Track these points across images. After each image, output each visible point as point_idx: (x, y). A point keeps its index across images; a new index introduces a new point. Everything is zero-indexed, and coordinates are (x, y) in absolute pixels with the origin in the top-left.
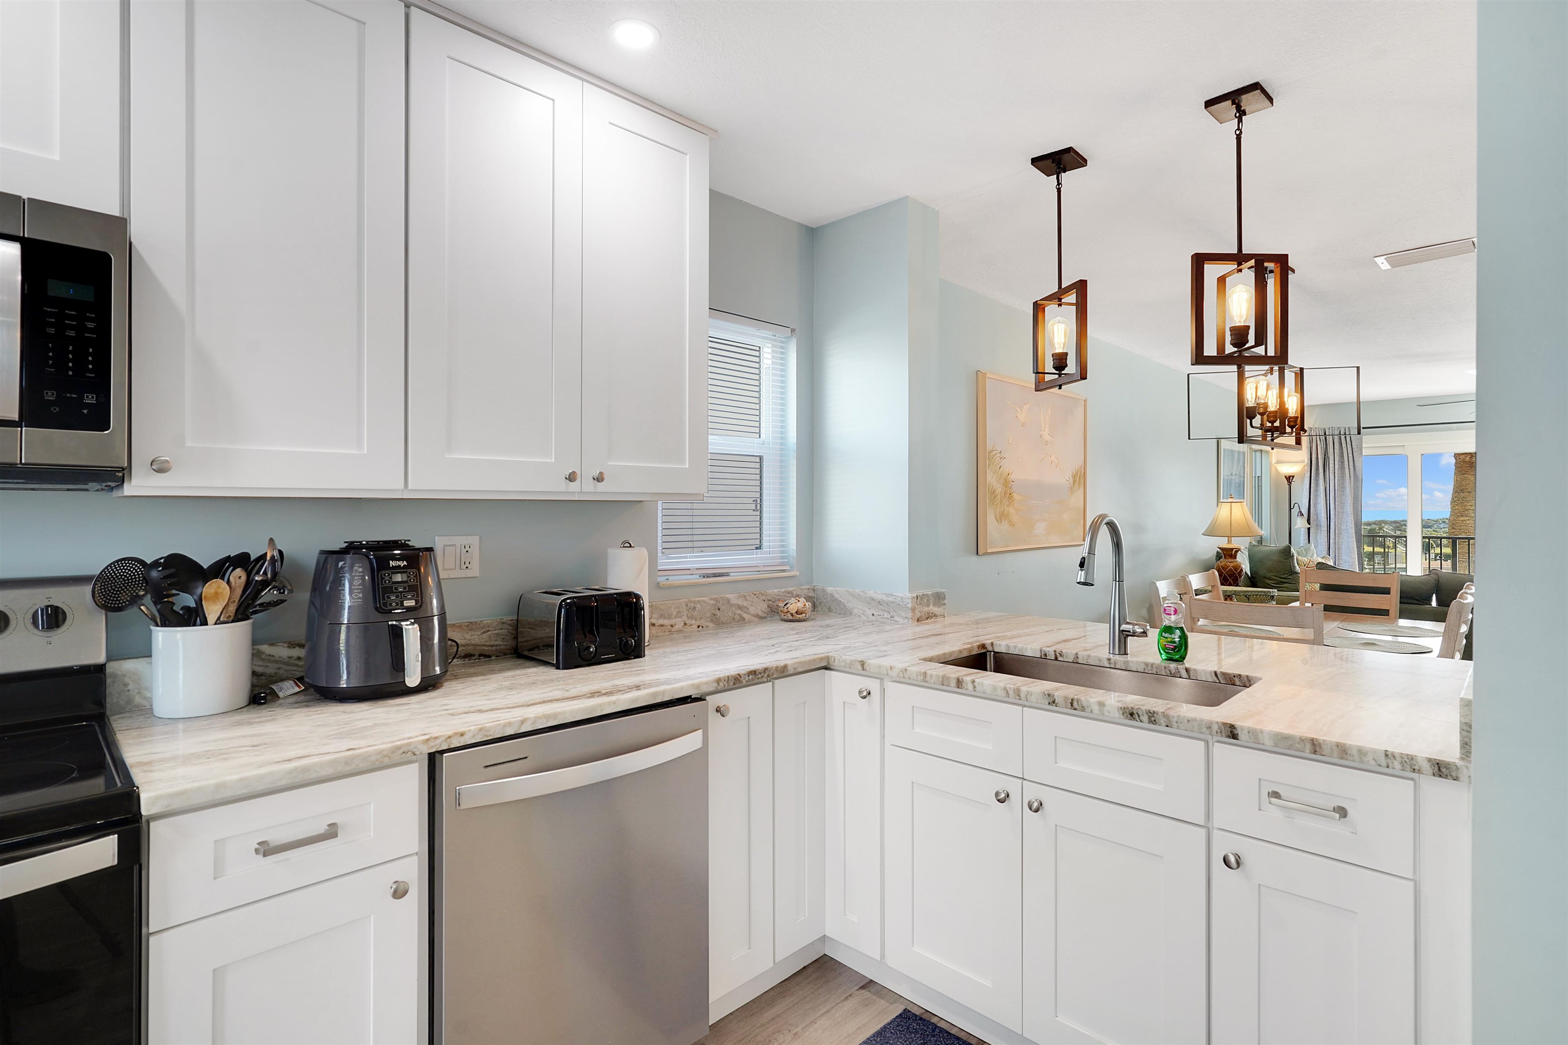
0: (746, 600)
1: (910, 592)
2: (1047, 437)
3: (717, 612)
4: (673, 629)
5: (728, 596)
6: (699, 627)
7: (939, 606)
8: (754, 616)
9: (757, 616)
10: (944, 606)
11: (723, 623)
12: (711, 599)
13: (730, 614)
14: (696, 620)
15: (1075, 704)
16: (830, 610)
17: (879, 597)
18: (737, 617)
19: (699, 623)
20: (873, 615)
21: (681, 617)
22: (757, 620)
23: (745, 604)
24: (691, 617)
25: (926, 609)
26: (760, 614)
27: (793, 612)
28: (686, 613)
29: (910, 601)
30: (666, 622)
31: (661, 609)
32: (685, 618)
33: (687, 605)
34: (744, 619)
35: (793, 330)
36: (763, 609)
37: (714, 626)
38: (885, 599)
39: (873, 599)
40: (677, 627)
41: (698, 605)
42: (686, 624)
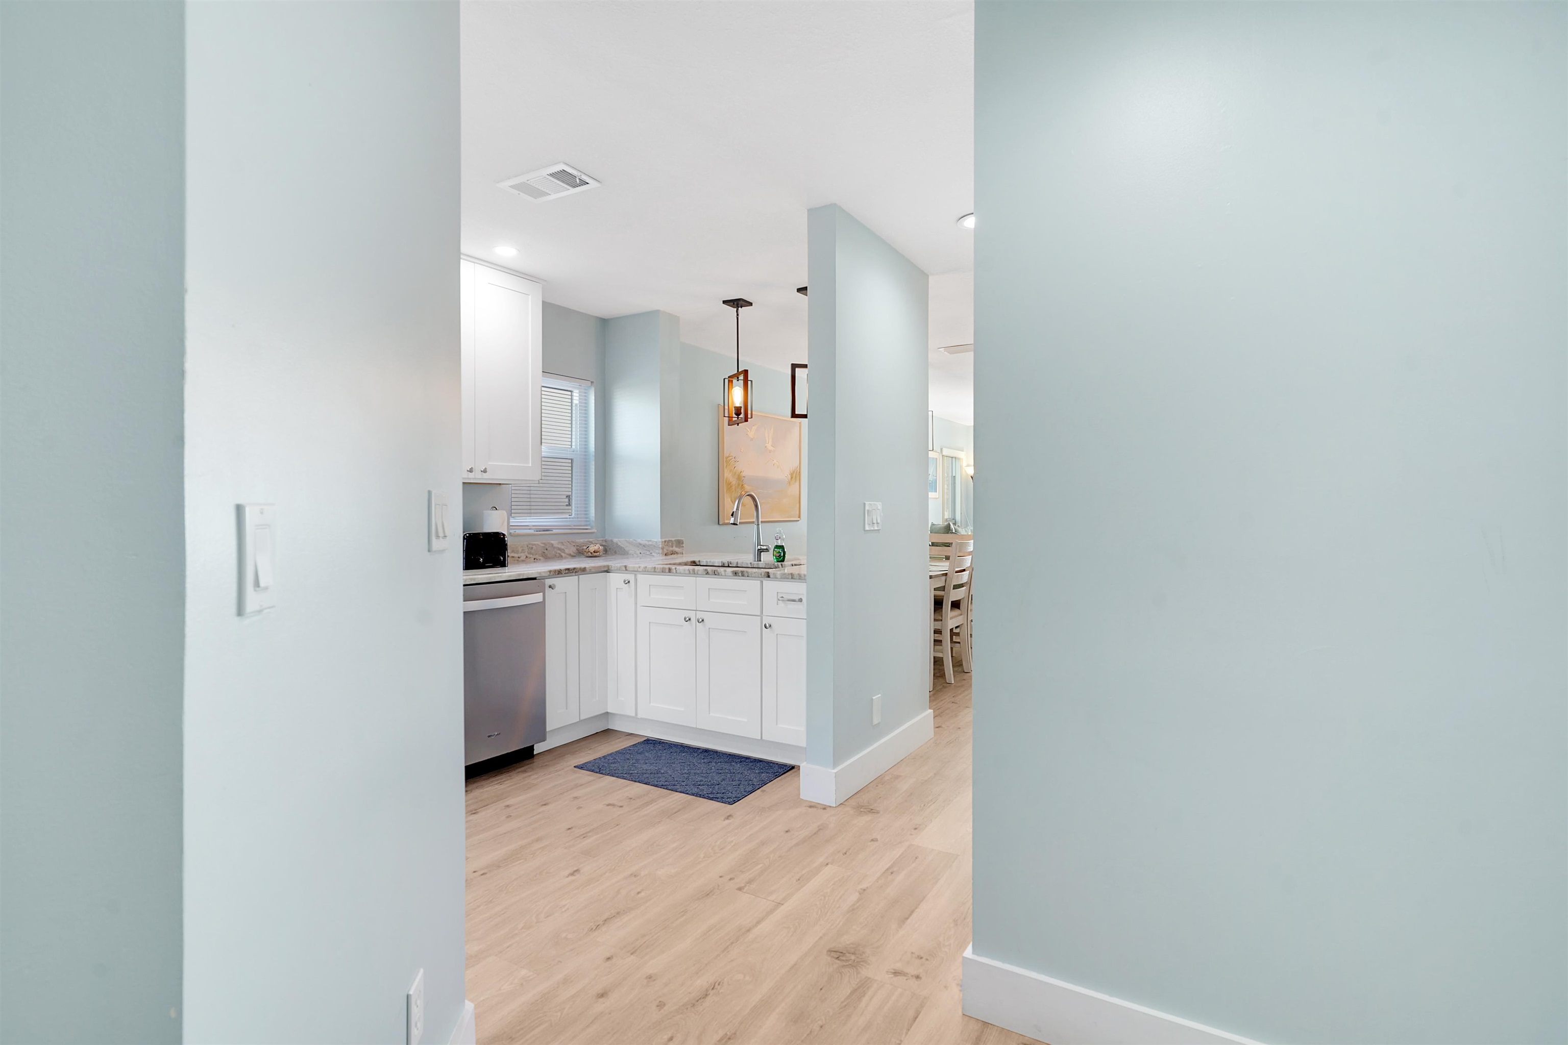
0: (563, 545)
1: (661, 538)
2: (769, 447)
3: (545, 551)
4: (520, 559)
5: (552, 542)
6: (535, 559)
7: (679, 548)
8: (567, 554)
9: (570, 555)
11: (549, 558)
12: (542, 543)
13: (553, 552)
14: (533, 555)
15: (716, 572)
16: (615, 552)
17: (643, 542)
18: (558, 555)
19: (535, 557)
20: (640, 553)
21: (524, 553)
22: (570, 557)
23: (563, 547)
24: (530, 553)
25: (671, 549)
26: (572, 554)
27: (592, 551)
28: (527, 550)
29: (660, 543)
30: (516, 555)
31: (512, 547)
32: (526, 553)
33: (527, 546)
34: (562, 556)
35: (592, 382)
36: (574, 551)
37: (544, 559)
38: (647, 543)
39: (640, 544)
40: (522, 558)
41: (534, 547)
42: (527, 557)
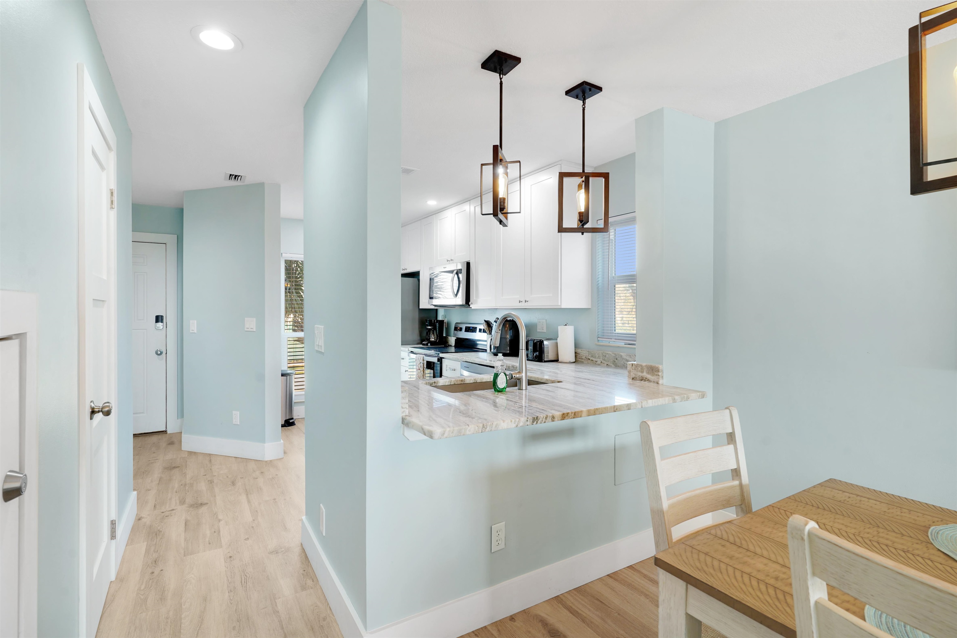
0: (631, 358)
3: (616, 360)
4: (597, 363)
6: (607, 365)
7: (653, 375)
10: (658, 377)
12: (613, 354)
13: (622, 362)
14: (606, 362)
21: (600, 359)
24: (604, 360)
28: (602, 357)
30: (595, 359)
31: (592, 353)
32: (601, 359)
33: (602, 354)
37: (614, 366)
40: (598, 362)
41: (607, 355)
42: (601, 362)
